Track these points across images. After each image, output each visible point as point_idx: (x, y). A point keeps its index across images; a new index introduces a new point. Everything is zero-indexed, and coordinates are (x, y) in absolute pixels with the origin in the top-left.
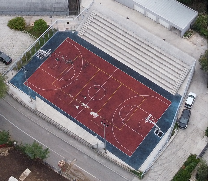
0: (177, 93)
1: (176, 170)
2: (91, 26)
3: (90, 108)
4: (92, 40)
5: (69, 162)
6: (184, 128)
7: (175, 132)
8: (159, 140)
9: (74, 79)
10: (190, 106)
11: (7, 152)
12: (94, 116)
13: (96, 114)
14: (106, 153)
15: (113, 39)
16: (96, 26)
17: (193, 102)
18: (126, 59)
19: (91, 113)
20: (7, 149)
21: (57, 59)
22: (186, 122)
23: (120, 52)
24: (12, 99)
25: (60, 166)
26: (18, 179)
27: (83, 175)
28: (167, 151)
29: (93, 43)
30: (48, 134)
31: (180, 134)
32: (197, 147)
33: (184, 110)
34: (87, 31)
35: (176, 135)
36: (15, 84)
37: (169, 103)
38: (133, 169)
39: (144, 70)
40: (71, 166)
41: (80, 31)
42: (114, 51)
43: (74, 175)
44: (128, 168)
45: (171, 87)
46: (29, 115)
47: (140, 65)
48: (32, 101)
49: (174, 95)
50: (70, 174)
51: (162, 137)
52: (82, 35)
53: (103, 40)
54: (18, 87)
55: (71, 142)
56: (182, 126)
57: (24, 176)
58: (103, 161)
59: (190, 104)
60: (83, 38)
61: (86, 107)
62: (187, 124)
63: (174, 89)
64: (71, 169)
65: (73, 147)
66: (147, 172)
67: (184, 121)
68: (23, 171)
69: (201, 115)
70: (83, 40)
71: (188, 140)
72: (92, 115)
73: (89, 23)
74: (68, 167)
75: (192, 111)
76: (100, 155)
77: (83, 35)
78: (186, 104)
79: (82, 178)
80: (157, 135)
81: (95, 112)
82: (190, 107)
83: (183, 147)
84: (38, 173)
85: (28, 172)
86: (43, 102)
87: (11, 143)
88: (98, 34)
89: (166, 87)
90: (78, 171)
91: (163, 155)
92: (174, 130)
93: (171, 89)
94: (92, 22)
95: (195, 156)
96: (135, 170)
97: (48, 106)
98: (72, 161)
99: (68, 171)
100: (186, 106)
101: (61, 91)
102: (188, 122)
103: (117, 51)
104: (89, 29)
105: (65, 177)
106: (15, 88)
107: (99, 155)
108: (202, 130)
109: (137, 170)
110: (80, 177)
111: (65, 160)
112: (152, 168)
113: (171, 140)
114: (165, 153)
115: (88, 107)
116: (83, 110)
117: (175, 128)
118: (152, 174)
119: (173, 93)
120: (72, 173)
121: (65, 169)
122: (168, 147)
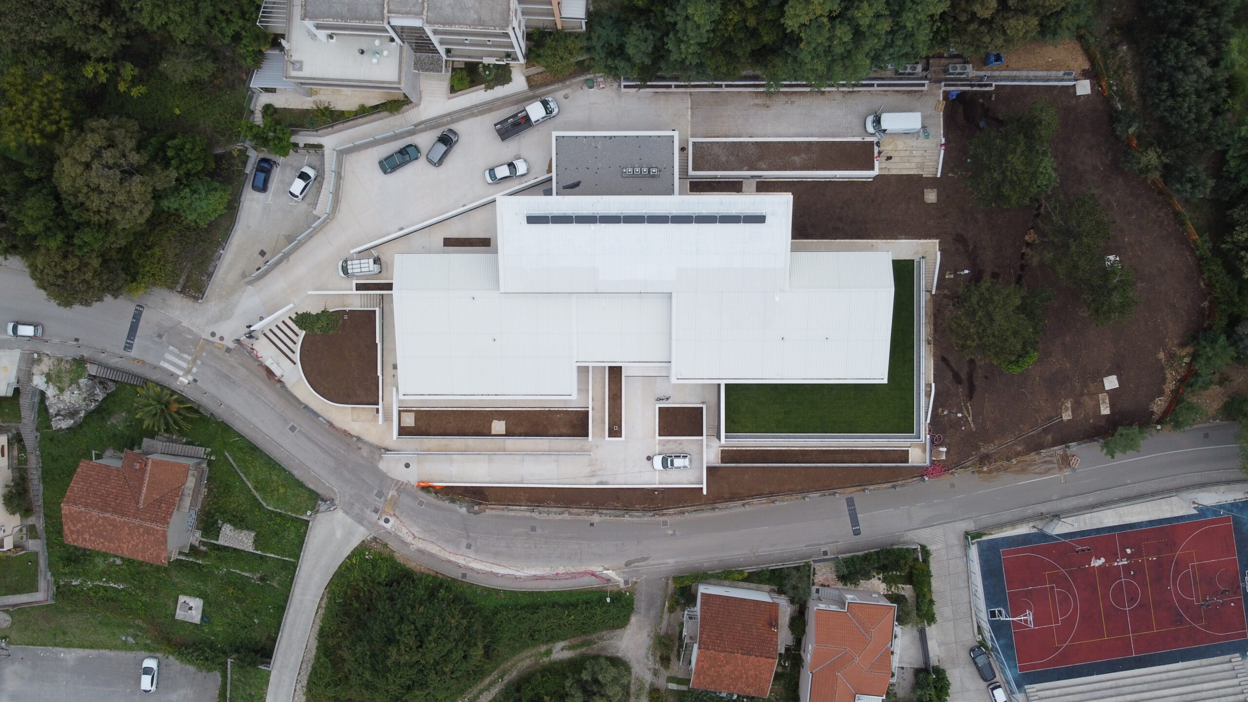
0: (1025, 692)
1: (935, 583)
2: (1237, 686)
3: (1111, 565)
4: (1211, 665)
5: (1067, 472)
6: (972, 650)
7: (979, 634)
8: (988, 606)
9: (1175, 585)
10: (993, 689)
11: (1155, 409)
12: (1096, 559)
13: (1097, 565)
14: (1034, 527)
15: (1187, 693)
16: (1230, 690)
17: (994, 696)
18: (1138, 680)
19: (1103, 560)
20: (1159, 413)
21: (1227, 591)
22: (977, 660)
23: (1155, 682)
24: (1224, 479)
25: (1073, 456)
26: (1107, 392)
27: (1035, 473)
28: (966, 599)
29: (1204, 661)
30: (1129, 481)
31: (970, 639)
32: (935, 641)
33: (995, 677)
34: (1233, 673)
35: (974, 632)
36: (1241, 505)
37: (1021, 668)
38: (985, 538)
39: (1097, 686)
40: (1060, 469)
41: (1241, 663)
42: (1164, 676)
43: (1045, 462)
44: (991, 534)
45: (1041, 694)
46: (1179, 481)
47: (1111, 688)
48: (1194, 503)
49: (1026, 687)
50: (1051, 459)
51: (987, 612)
52: (1233, 660)
53: (1197, 679)
54: (1232, 504)
55: (1091, 499)
56: (978, 649)
57: (1104, 402)
58: (1030, 511)
59: (995, 692)
60: (1227, 657)
61: (1118, 562)
62: (974, 659)
63: (1033, 694)
64: (1056, 465)
65: (1082, 494)
66: (966, 547)
67: (981, 660)
68: (1112, 406)
69: (968, 690)
70: (1223, 653)
71: (953, 639)
72: (1100, 559)
73: (1243, 687)
74: (1063, 464)
75: (983, 685)
76: (1041, 516)
77: (1230, 662)
78: (999, 687)
79: (1033, 468)
80: (996, 610)
81: (1100, 566)
82: (991, 687)
83: (951, 623)
84: (1091, 421)
85: (1105, 410)
86: (1181, 513)
87: (1163, 423)
88: (1213, 681)
89: (1047, 687)
90: (1047, 472)
91: (966, 589)
92: (982, 636)
93: (1037, 691)
94: (1243, 693)
95: (929, 625)
96: (980, 540)
97: (1168, 515)
98: (1065, 477)
99: (1058, 460)
100: (998, 684)
101: (1172, 552)
102: (976, 663)
103: (1160, 681)
104: (1234, 678)
105: (1056, 448)
106: (1235, 500)
107: (1042, 514)
108: (949, 668)
109: (978, 543)
110: (1036, 467)
111: (1074, 470)
112: (965, 559)
113: (974, 619)
114: (967, 594)
115: (1116, 564)
116: (1117, 554)
117: (984, 640)
118: (958, 551)
119: (1031, 688)
120: (1050, 462)
121: (1063, 458)
122: (969, 605)
